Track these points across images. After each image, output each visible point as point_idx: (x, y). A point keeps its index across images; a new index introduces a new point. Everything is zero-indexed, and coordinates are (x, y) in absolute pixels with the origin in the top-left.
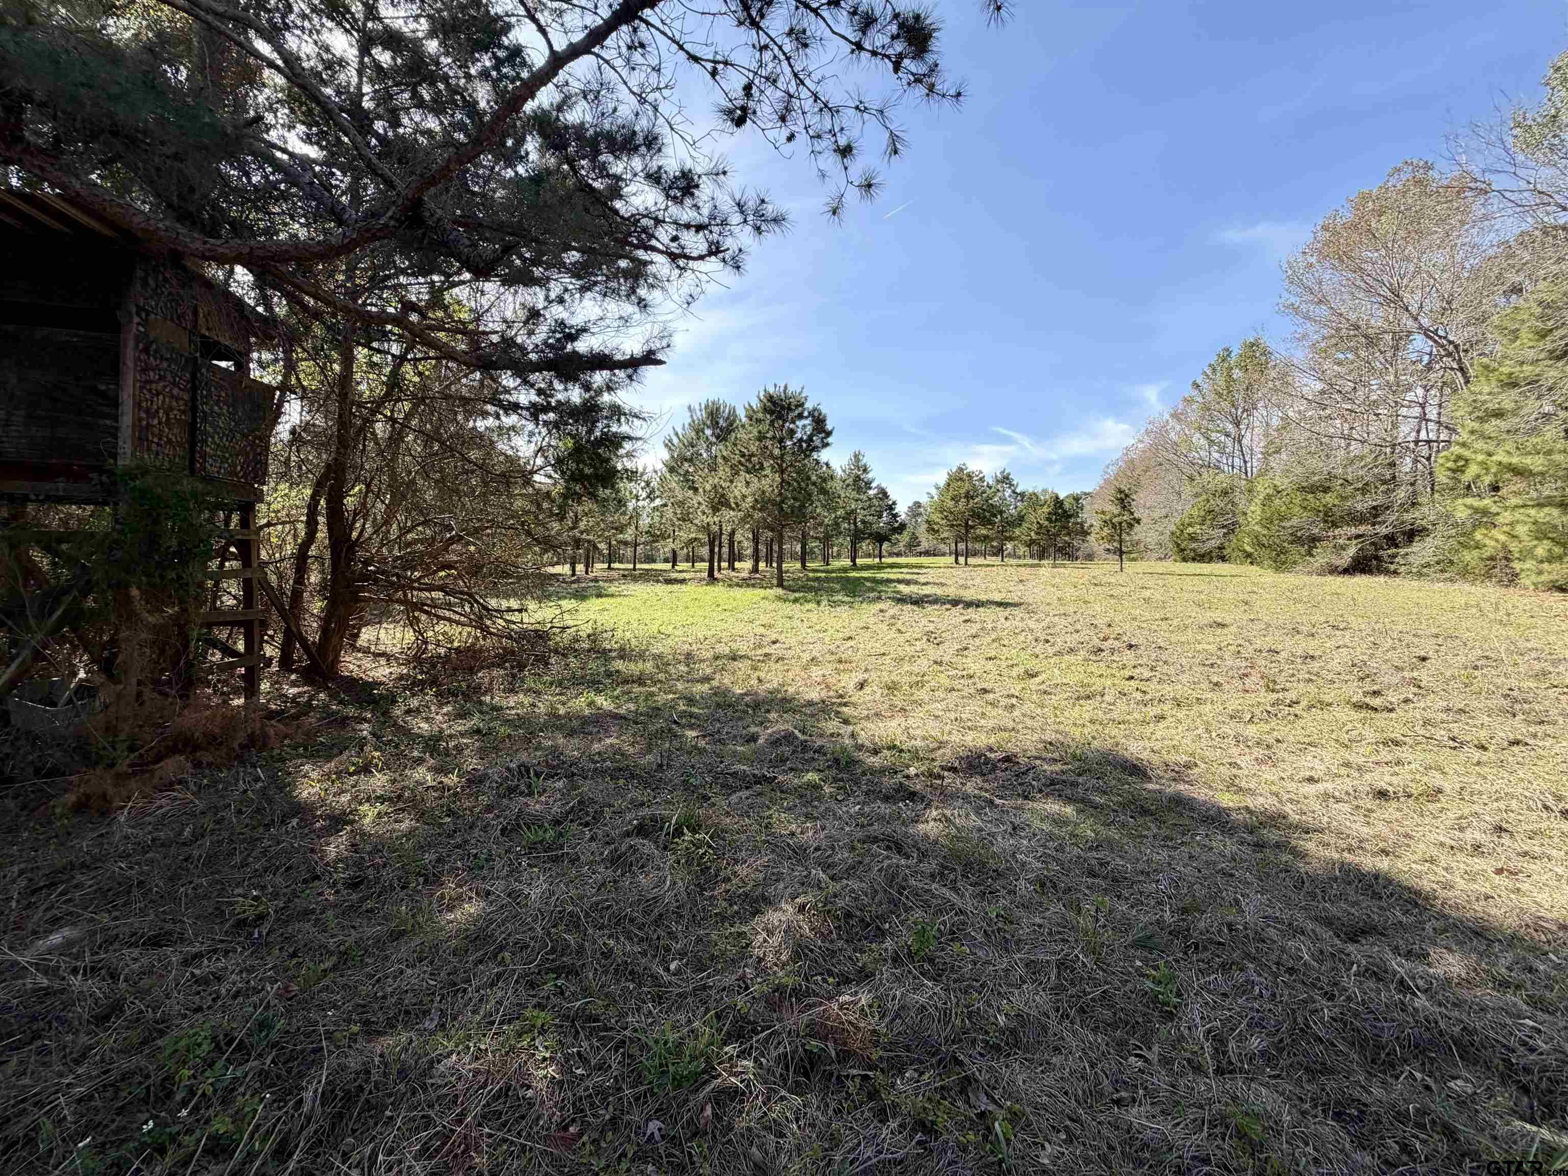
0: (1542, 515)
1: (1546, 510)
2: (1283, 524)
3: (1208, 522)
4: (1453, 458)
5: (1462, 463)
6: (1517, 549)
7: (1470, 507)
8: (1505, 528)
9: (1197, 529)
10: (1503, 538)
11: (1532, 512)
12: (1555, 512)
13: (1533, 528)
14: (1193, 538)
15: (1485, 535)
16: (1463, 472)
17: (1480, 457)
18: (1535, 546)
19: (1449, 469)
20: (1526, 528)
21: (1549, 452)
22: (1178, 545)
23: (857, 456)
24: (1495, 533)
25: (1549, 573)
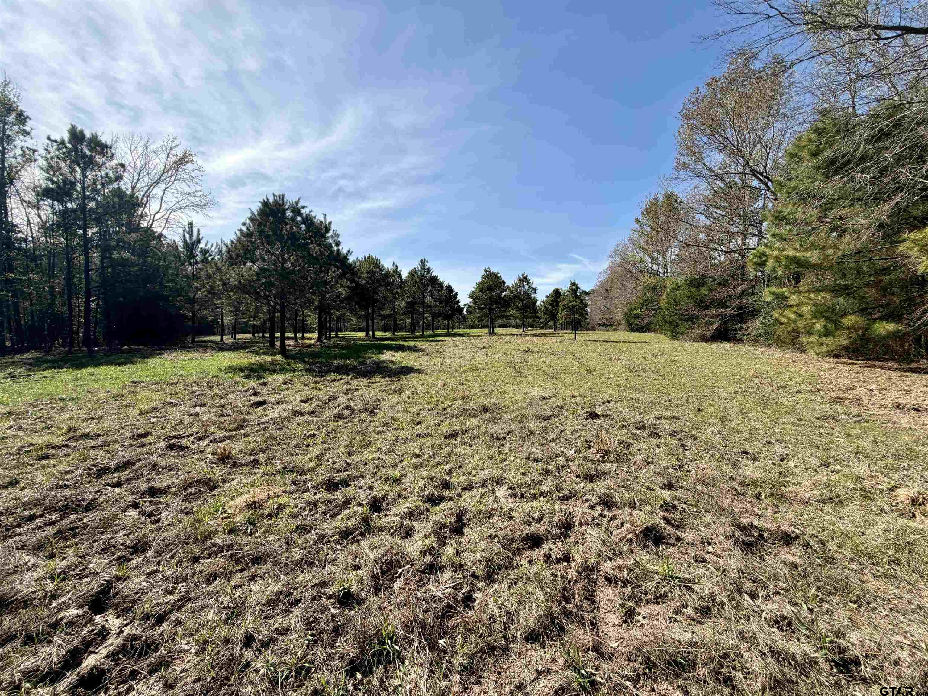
0: (819, 298)
1: (822, 294)
2: (677, 308)
3: (645, 307)
4: (758, 254)
5: (764, 259)
6: (802, 326)
7: (774, 293)
8: (795, 309)
9: (638, 311)
10: (793, 316)
11: (812, 295)
12: (828, 296)
13: (814, 309)
14: (636, 317)
15: (781, 315)
16: (765, 265)
17: (775, 253)
18: (815, 323)
19: (756, 263)
20: (809, 308)
21: (823, 248)
22: (629, 321)
23: (423, 263)
24: (787, 312)
25: (827, 345)
